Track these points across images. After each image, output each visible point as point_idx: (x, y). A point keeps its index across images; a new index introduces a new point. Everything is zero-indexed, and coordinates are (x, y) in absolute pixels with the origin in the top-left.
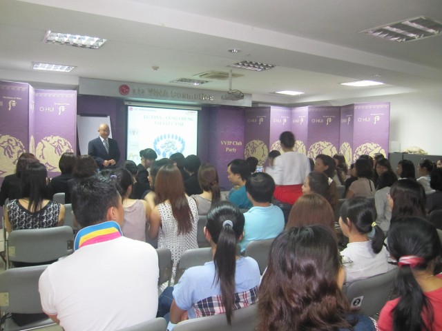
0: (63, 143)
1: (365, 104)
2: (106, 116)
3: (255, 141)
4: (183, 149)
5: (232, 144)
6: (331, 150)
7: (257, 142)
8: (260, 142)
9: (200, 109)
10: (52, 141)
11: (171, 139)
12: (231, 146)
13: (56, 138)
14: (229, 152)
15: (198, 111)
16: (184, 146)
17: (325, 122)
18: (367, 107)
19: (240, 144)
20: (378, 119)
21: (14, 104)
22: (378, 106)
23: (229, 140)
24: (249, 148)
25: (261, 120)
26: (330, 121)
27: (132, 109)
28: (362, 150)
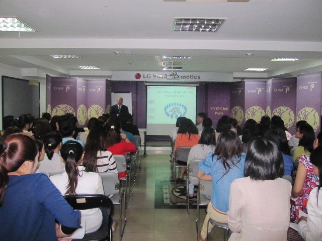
0: (99, 109)
1: (303, 75)
2: (129, 92)
3: (236, 107)
4: (185, 113)
5: (219, 109)
6: (289, 113)
7: (237, 108)
8: (239, 107)
9: (198, 85)
10: (94, 108)
11: (176, 106)
12: (219, 111)
13: (97, 106)
14: (217, 115)
15: (197, 86)
16: (186, 110)
17: (284, 91)
18: (305, 77)
19: (227, 109)
20: (313, 87)
21: (69, 89)
22: (313, 76)
23: (217, 106)
24: (233, 112)
25: (240, 91)
26: (288, 90)
27: (150, 88)
28: (303, 113)
